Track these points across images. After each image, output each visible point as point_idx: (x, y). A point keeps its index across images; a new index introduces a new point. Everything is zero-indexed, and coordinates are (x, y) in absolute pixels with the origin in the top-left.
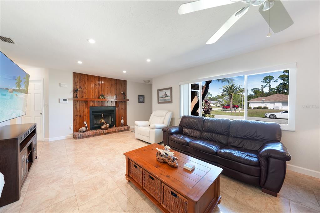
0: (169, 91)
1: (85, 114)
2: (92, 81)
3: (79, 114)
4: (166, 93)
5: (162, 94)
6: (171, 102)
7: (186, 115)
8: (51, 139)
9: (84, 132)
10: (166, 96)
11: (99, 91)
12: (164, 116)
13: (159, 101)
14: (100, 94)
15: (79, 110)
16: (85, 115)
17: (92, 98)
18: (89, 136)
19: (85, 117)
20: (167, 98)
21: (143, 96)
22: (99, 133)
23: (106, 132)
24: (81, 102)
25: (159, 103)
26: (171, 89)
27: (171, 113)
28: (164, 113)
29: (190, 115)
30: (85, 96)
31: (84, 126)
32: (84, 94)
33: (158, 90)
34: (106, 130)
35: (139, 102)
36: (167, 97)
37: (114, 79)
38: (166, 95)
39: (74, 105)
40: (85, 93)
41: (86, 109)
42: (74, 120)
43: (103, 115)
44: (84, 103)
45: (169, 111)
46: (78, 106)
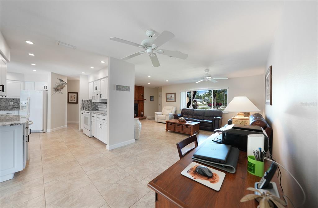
0: (174, 94)
5: (169, 96)
6: (175, 101)
7: (184, 108)
10: (171, 97)
12: (171, 109)
20: (172, 99)
21: (153, 97)
25: (166, 101)
26: (175, 94)
27: (175, 107)
28: (171, 107)
29: (186, 108)
33: (166, 94)
35: (151, 101)
37: (137, 86)
45: (174, 106)
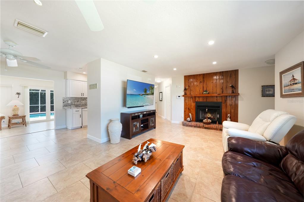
1: (192, 107)
2: (198, 80)
3: (187, 107)
4: (293, 76)
8: (173, 122)
9: (189, 122)
10: (294, 81)
11: (203, 87)
13: (283, 94)
14: (205, 89)
15: (187, 104)
16: (192, 109)
17: (197, 94)
18: (191, 126)
19: (192, 110)
20: (295, 86)
22: (199, 126)
23: (206, 127)
24: (189, 98)
25: (282, 96)
26: (302, 65)
30: (192, 93)
31: (189, 117)
32: (191, 92)
33: (281, 73)
34: (206, 125)
35: (263, 96)
36: (296, 83)
38: (294, 79)
39: (185, 100)
40: (192, 90)
41: (193, 103)
42: (185, 111)
43: (207, 110)
44: (191, 99)
46: (187, 101)
